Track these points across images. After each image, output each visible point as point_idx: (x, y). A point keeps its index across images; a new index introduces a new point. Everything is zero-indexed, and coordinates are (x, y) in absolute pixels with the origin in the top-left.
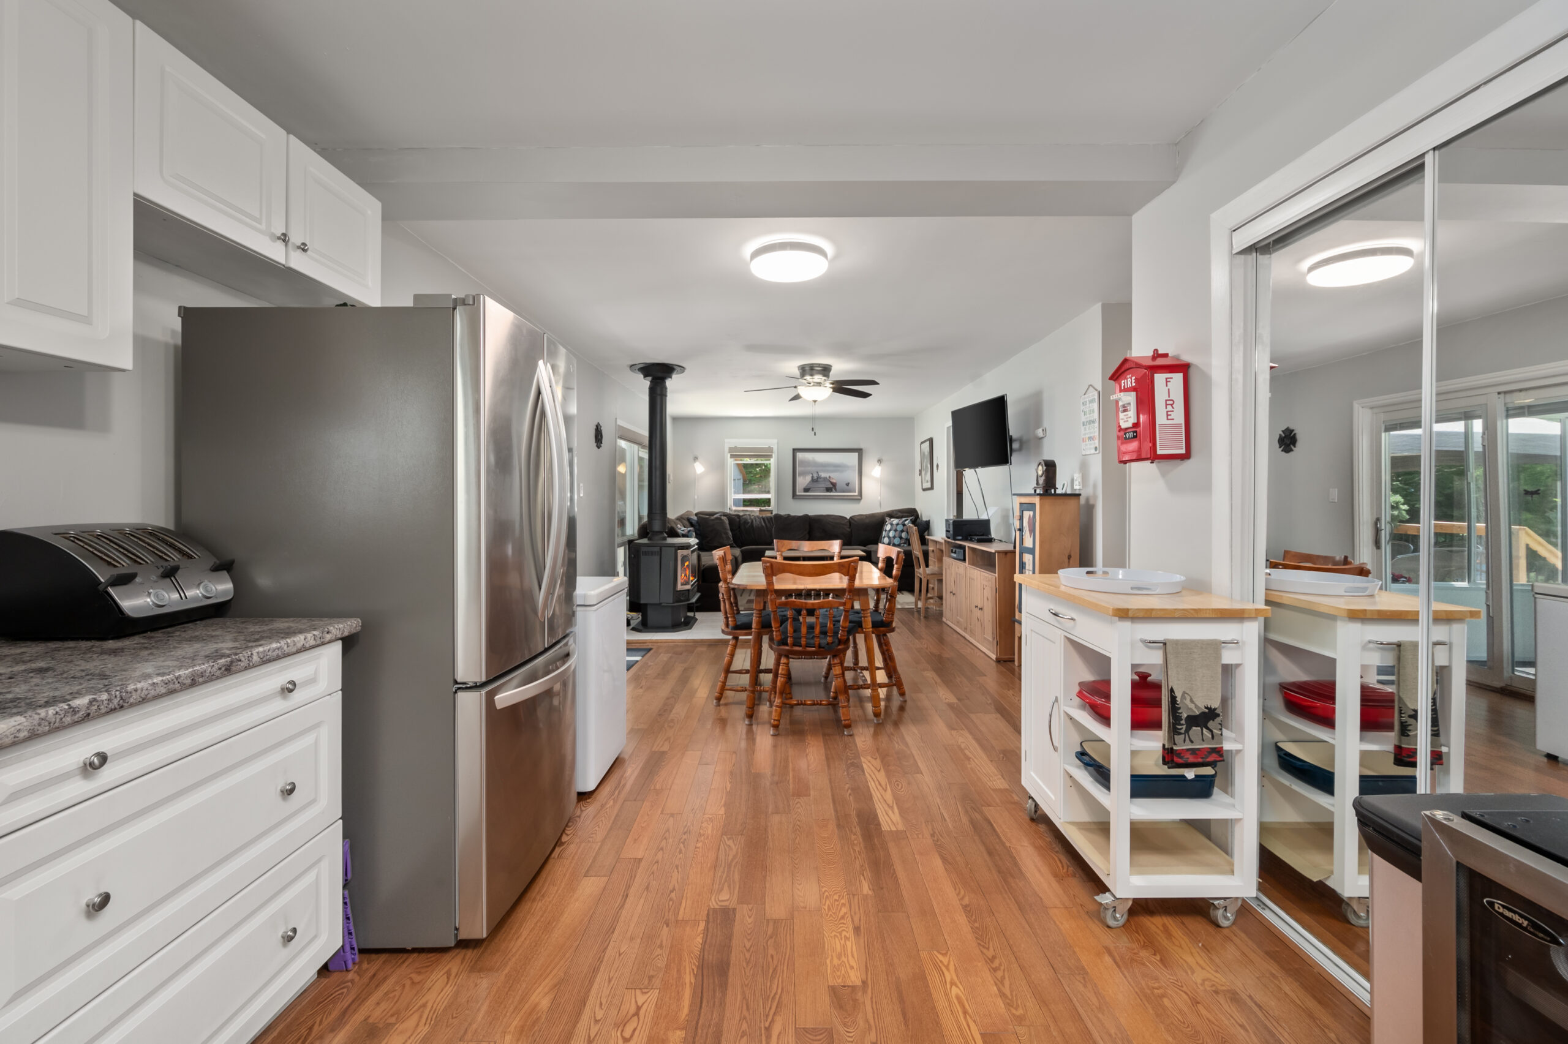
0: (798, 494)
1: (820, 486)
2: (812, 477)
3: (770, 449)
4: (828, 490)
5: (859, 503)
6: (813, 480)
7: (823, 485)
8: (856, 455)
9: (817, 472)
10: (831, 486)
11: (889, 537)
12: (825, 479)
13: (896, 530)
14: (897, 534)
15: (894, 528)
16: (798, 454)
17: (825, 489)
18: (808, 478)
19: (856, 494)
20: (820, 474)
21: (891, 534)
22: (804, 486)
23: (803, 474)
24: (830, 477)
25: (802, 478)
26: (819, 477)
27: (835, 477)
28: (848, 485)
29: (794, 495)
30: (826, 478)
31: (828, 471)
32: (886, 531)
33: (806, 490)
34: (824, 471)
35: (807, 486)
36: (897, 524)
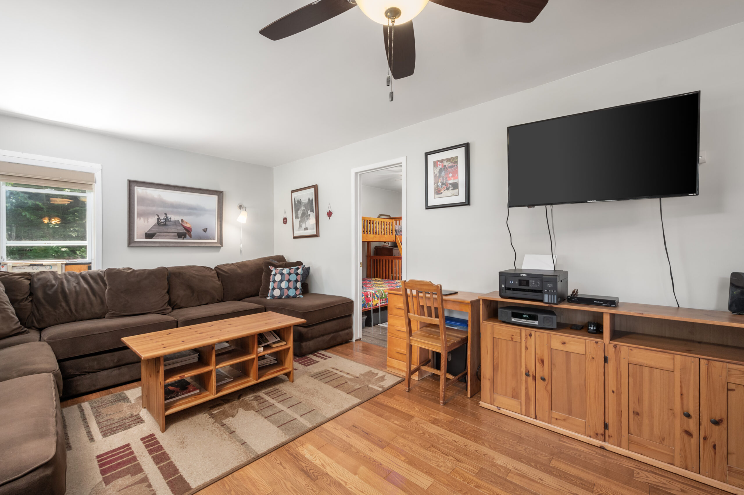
0: (136, 240)
1: (169, 230)
2: (158, 219)
3: (92, 176)
4: (181, 236)
5: (219, 251)
6: (159, 223)
7: (173, 230)
8: (215, 198)
9: (166, 214)
10: (185, 231)
11: (281, 289)
12: (176, 222)
13: (289, 281)
14: (291, 285)
15: (287, 279)
16: (136, 188)
17: (176, 234)
18: (152, 221)
19: (216, 241)
20: (169, 216)
21: (284, 285)
22: (147, 230)
23: (143, 214)
24: (182, 221)
25: (142, 219)
26: (167, 220)
27: (190, 221)
28: (205, 230)
29: (131, 242)
30: (178, 221)
31: (179, 214)
32: (274, 281)
33: (149, 235)
34: (173, 213)
35: (149, 231)
36: (290, 274)
